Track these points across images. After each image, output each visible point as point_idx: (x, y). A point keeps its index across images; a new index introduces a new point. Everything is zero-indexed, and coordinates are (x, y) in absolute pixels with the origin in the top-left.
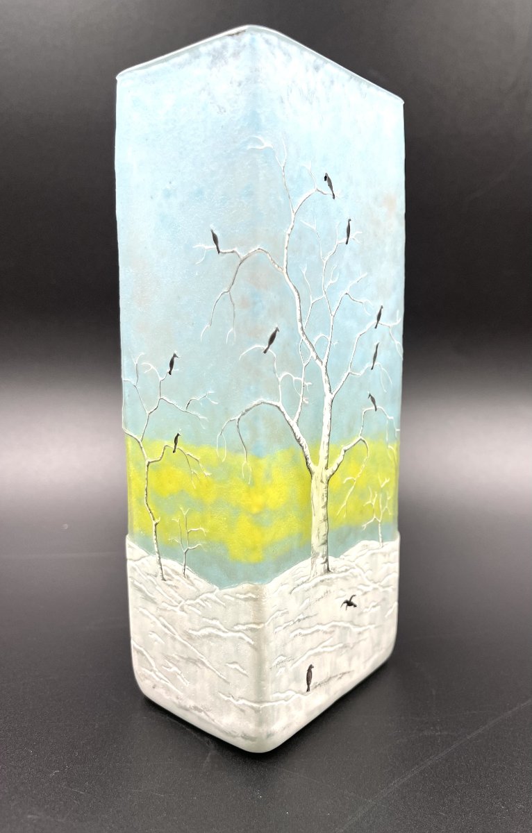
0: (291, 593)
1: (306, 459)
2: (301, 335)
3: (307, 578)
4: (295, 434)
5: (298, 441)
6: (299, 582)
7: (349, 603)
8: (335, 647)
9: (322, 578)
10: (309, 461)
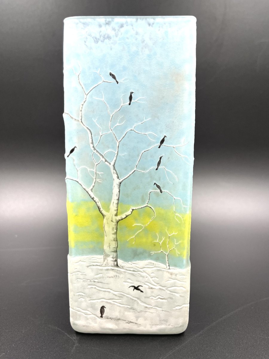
0: (88, 267)
1: (99, 208)
2: (93, 150)
3: (101, 264)
4: (90, 195)
5: (93, 199)
6: (94, 264)
7: (136, 288)
8: (123, 306)
9: (113, 268)
10: (101, 209)
